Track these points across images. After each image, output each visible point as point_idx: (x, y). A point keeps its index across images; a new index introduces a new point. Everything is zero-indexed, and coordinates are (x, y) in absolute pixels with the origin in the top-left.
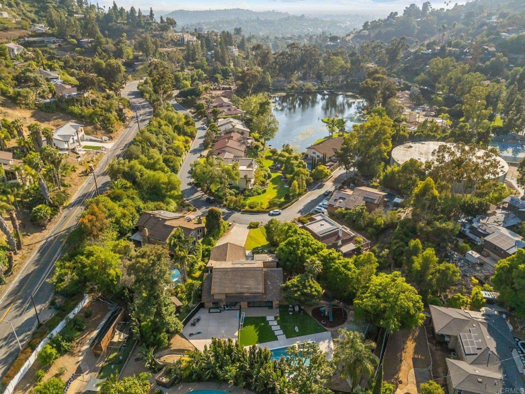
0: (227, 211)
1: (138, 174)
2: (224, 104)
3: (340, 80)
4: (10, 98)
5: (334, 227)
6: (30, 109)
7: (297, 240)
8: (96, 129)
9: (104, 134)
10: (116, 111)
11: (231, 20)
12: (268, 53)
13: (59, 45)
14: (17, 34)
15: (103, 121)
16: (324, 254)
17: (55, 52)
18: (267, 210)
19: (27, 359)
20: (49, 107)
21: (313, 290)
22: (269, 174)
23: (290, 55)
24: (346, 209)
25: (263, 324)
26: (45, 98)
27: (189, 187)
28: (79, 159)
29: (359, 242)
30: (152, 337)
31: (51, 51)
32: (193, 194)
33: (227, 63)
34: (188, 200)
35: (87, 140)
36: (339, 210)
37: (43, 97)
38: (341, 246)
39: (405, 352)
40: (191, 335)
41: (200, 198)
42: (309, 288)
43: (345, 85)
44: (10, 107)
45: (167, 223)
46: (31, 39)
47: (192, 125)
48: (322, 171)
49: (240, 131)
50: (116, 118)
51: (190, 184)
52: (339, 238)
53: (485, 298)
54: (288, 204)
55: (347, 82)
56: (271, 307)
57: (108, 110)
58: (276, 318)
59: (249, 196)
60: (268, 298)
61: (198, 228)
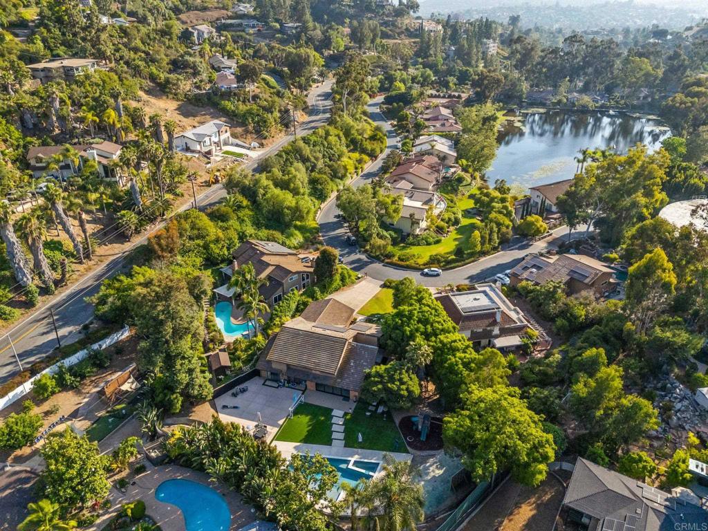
0: (366, 259)
1: (262, 191)
2: (440, 117)
3: (642, 95)
4: (159, 84)
5: (493, 306)
6: (178, 100)
7: (410, 312)
8: (247, 132)
9: (254, 140)
10: (280, 111)
11: (516, 7)
12: (532, 49)
13: (259, 30)
14: (215, 14)
15: (258, 122)
16: (445, 341)
17: (252, 38)
18: (421, 267)
19: (20, 383)
20: (199, 100)
21: (404, 387)
22: (456, 219)
23: (567, 54)
24: (537, 284)
25: (323, 418)
26: (201, 90)
27: (336, 220)
28: (209, 166)
29: (530, 337)
30: (161, 395)
31: (248, 37)
32: (334, 230)
33: (473, 62)
34: (323, 236)
35: (232, 145)
36: (524, 283)
37: (198, 87)
38: (497, 337)
39: (510, 520)
40: (225, 407)
41: (341, 236)
42: (398, 383)
43: (649, 103)
44: (156, 96)
45: (265, 258)
46: (229, 21)
47: (379, 139)
48: (532, 224)
49: (442, 155)
50: (275, 121)
51: (338, 216)
52: (495, 323)
53: (690, 472)
54: (460, 264)
55: (653, 99)
56: (347, 398)
57: (269, 110)
58: (346, 414)
59: (412, 244)
60: (343, 384)
61: (305, 272)
